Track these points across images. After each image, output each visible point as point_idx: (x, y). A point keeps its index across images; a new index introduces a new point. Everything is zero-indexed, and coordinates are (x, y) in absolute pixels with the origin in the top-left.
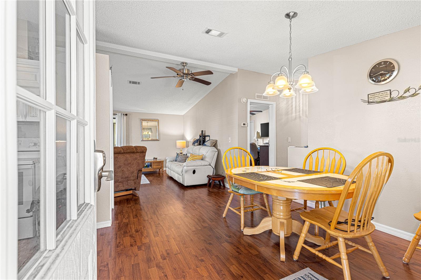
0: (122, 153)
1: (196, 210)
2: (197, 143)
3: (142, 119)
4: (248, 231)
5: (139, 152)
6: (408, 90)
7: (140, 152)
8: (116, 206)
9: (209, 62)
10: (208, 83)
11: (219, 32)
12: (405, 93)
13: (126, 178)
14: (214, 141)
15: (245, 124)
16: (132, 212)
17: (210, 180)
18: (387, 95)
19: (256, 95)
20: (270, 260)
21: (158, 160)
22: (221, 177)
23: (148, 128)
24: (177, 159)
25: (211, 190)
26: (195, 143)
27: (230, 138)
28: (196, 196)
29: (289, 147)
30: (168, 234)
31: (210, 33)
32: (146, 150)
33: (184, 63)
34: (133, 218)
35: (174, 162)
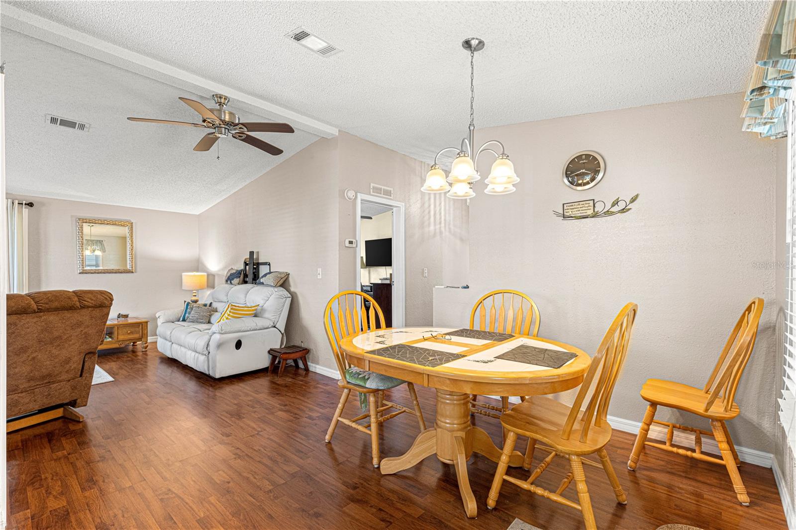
0: (35, 312)
1: (257, 434)
2: (238, 279)
3: (83, 220)
4: (389, 466)
5: (88, 307)
6: (616, 203)
7: (92, 307)
8: (14, 462)
9: (280, 105)
10: (275, 151)
11: (325, 45)
12: (613, 205)
13: (43, 378)
14: (283, 276)
15: (352, 242)
16: (75, 473)
17: (274, 358)
18: (589, 208)
19: (372, 187)
20: (450, 521)
21: (130, 321)
22: (300, 351)
23: (92, 241)
24: (187, 315)
25: (280, 381)
26: (233, 279)
27: (320, 270)
28: (250, 401)
29: (436, 287)
30: (202, 515)
31: (303, 42)
32: (112, 300)
33: (221, 98)
34: (83, 489)
35: (177, 323)
